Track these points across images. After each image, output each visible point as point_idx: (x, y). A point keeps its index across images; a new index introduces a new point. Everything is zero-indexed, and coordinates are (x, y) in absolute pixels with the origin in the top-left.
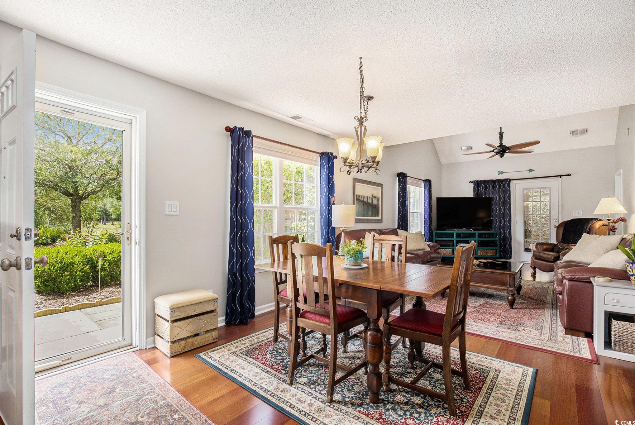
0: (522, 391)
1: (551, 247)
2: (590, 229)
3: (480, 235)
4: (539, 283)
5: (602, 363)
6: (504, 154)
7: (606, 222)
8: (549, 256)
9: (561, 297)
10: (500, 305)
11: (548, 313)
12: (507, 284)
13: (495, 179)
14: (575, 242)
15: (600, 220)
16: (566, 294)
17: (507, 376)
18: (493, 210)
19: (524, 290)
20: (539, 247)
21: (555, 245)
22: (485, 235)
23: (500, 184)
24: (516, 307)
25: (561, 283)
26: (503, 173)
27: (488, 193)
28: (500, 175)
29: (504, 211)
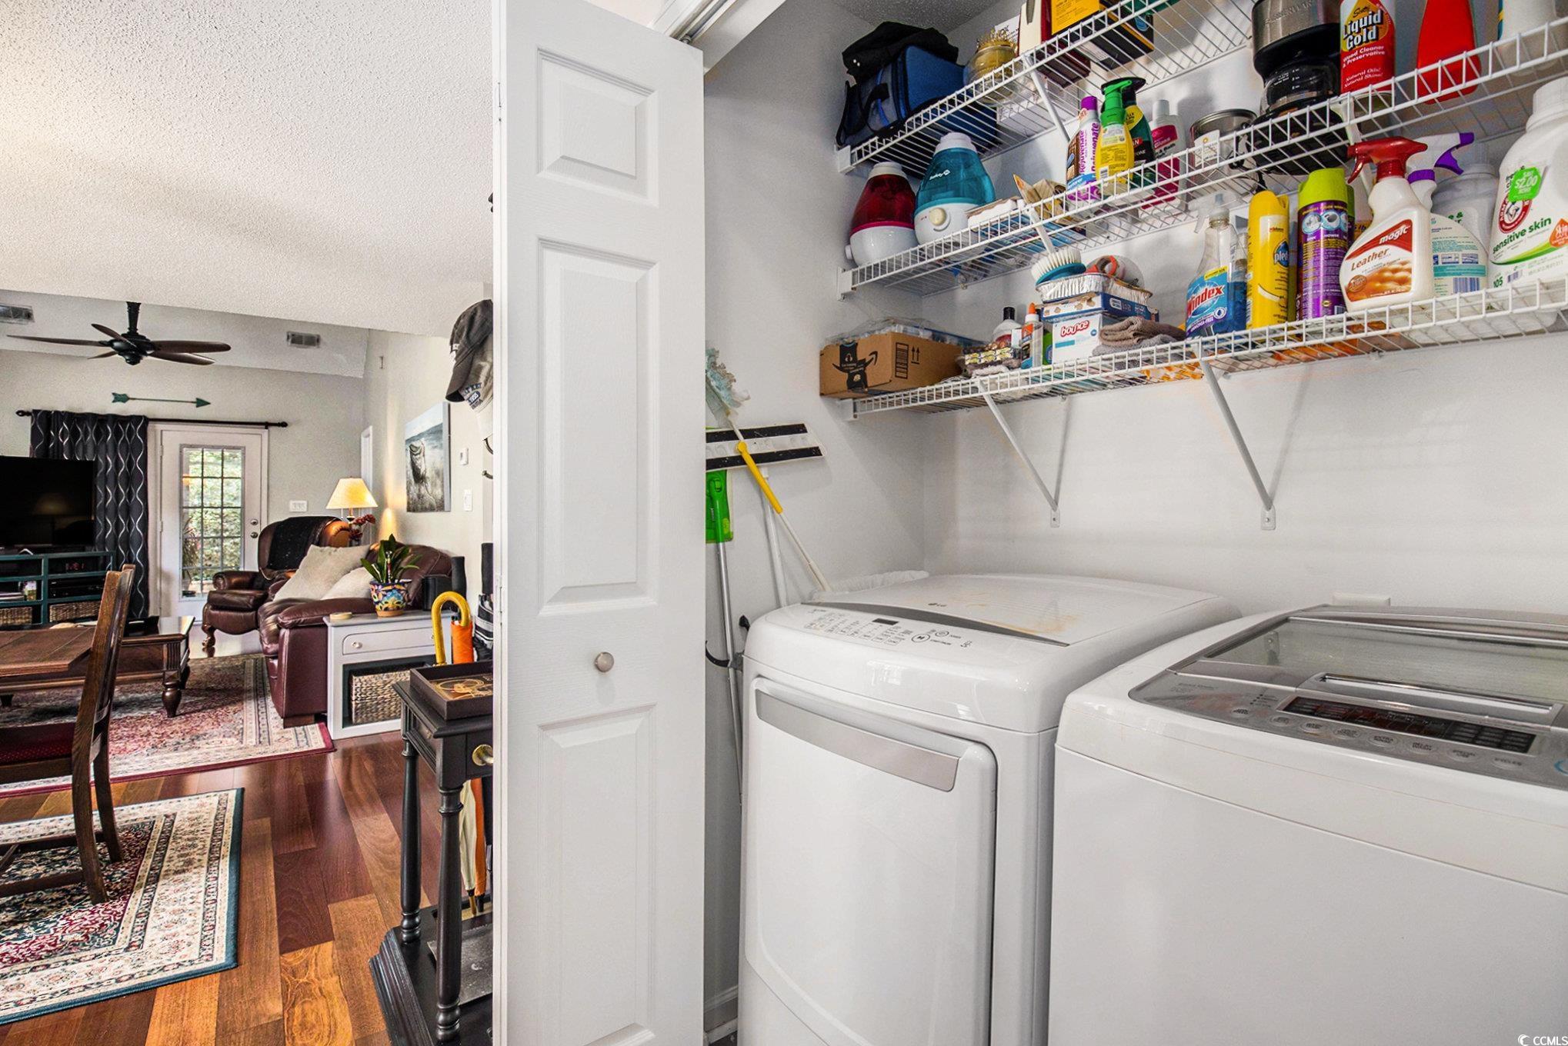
0: (223, 823)
1: (247, 579)
2: (320, 538)
3: (55, 566)
4: (224, 659)
5: (340, 748)
6: (141, 358)
7: (345, 523)
8: (244, 599)
9: (276, 662)
10: (142, 718)
11: (250, 707)
12: (162, 664)
13: (103, 413)
14: (294, 566)
15: (338, 520)
16: (284, 654)
17: (190, 816)
18: (96, 496)
19: (195, 678)
20: (222, 582)
21: (254, 574)
22: (71, 565)
23: (117, 426)
24: (182, 711)
25: (275, 638)
26: (129, 399)
27: (81, 450)
28: (119, 404)
29: (130, 499)
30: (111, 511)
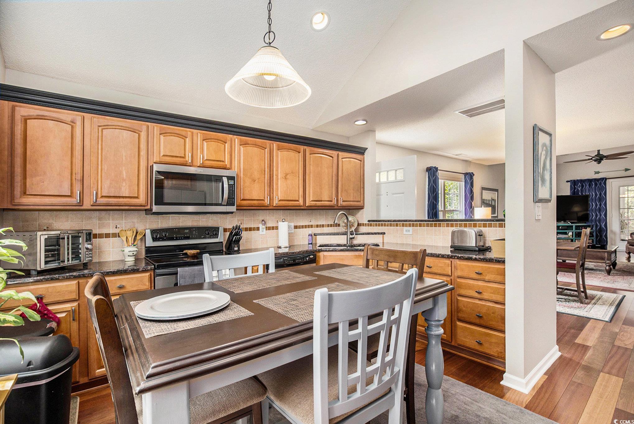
3: (577, 228)
6: (602, 161)
12: (605, 259)
13: (591, 178)
17: (607, 296)
18: (589, 206)
19: (619, 266)
23: (596, 182)
24: (612, 274)
26: (600, 172)
27: (584, 191)
28: (597, 175)
29: (600, 206)
30: (594, 210)
